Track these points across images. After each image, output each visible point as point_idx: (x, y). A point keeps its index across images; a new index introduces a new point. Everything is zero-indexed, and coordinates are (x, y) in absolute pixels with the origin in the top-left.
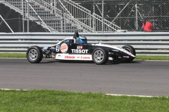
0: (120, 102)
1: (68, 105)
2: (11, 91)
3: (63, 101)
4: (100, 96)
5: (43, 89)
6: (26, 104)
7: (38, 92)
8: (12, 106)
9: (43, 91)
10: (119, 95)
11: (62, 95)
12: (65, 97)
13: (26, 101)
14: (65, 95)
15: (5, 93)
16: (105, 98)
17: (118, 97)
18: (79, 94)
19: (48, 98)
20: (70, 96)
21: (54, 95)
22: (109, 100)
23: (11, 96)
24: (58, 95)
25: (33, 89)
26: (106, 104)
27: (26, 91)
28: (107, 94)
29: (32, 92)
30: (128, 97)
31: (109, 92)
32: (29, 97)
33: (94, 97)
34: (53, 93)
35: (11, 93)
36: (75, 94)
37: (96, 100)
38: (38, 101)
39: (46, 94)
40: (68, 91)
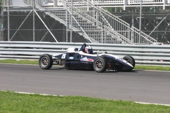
0: (147, 111)
1: (98, 111)
2: (49, 96)
3: (94, 107)
4: (129, 103)
5: (78, 96)
6: (60, 109)
7: (73, 98)
8: (48, 110)
9: (78, 98)
10: (147, 103)
11: (95, 102)
12: (97, 103)
13: (61, 106)
14: (97, 101)
15: (43, 98)
16: (134, 105)
17: (146, 105)
18: (110, 101)
19: (82, 104)
20: (101, 103)
21: (87, 101)
22: (137, 108)
23: (48, 101)
24: (91, 101)
25: (69, 96)
26: (134, 111)
27: (62, 97)
28: (136, 103)
29: (67, 98)
30: (155, 105)
31: (138, 101)
32: (64, 102)
33: (124, 104)
34: (86, 100)
35: (48, 99)
36: (107, 101)
37: (125, 107)
38: (72, 107)
39: (80, 101)
40: (101, 98)
